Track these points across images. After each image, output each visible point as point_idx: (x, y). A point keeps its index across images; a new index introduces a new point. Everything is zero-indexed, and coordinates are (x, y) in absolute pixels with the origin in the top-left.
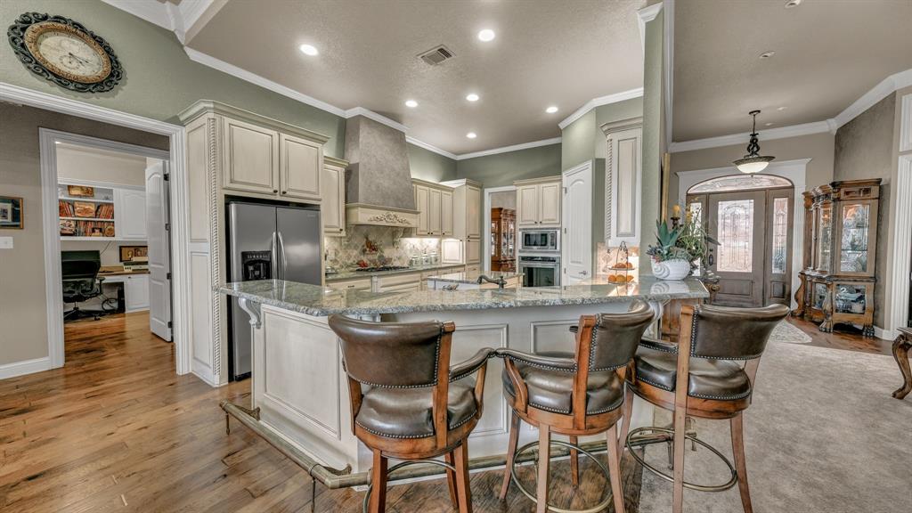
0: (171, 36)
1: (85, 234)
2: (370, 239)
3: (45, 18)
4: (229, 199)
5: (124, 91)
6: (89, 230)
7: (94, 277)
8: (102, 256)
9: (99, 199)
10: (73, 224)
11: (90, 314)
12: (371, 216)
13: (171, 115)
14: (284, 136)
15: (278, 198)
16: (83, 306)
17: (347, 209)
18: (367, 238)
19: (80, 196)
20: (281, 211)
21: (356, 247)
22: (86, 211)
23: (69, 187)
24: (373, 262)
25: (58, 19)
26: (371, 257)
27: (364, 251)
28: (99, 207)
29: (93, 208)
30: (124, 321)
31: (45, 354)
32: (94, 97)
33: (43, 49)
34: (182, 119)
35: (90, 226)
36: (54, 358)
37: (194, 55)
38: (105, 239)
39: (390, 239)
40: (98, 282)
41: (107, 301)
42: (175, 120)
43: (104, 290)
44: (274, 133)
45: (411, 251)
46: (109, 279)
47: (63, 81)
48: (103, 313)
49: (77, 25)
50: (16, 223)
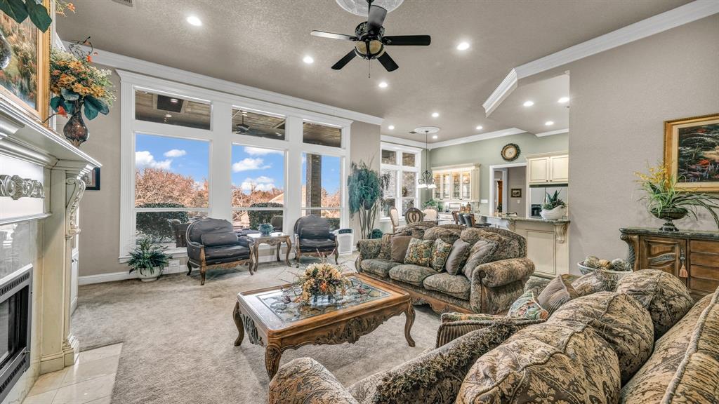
3: (506, 146)
5: (521, 156)
32: (516, 161)
33: (506, 154)
37: (538, 135)
44: (548, 158)
47: (511, 160)
50: (520, 196)
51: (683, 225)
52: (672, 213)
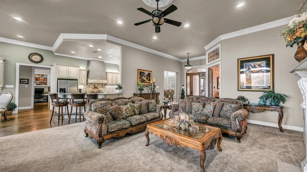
0: (52, 52)
1: (41, 85)
2: (95, 86)
3: (33, 54)
4: (58, 79)
5: (44, 62)
6: (42, 84)
7: (42, 94)
8: (44, 90)
9: (45, 77)
10: (39, 82)
11: (41, 102)
12: (92, 81)
13: (51, 65)
14: (70, 67)
15: (68, 78)
16: (40, 100)
17: (87, 80)
18: (94, 86)
19: (41, 76)
20: (68, 81)
21: (91, 88)
22: (42, 80)
23: (39, 75)
24: (97, 91)
25: (35, 53)
26: (96, 90)
27: (94, 89)
28: (45, 78)
29: (43, 79)
30: (48, 104)
31: (31, 106)
32: (39, 64)
33: (32, 58)
34: (53, 65)
35: (42, 83)
36: (32, 107)
37: (55, 54)
38: (45, 86)
39: (101, 86)
40: (43, 95)
41: (45, 100)
42: (52, 66)
43: (44, 97)
44: (68, 67)
45: (108, 89)
46: (45, 95)
47: (34, 62)
48: (44, 102)
49: (37, 54)
50: (28, 83)
51: (143, 92)
52: (141, 90)
